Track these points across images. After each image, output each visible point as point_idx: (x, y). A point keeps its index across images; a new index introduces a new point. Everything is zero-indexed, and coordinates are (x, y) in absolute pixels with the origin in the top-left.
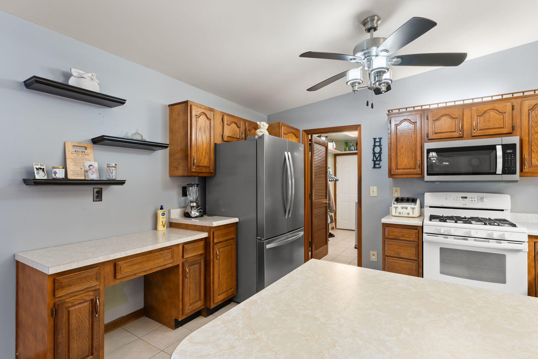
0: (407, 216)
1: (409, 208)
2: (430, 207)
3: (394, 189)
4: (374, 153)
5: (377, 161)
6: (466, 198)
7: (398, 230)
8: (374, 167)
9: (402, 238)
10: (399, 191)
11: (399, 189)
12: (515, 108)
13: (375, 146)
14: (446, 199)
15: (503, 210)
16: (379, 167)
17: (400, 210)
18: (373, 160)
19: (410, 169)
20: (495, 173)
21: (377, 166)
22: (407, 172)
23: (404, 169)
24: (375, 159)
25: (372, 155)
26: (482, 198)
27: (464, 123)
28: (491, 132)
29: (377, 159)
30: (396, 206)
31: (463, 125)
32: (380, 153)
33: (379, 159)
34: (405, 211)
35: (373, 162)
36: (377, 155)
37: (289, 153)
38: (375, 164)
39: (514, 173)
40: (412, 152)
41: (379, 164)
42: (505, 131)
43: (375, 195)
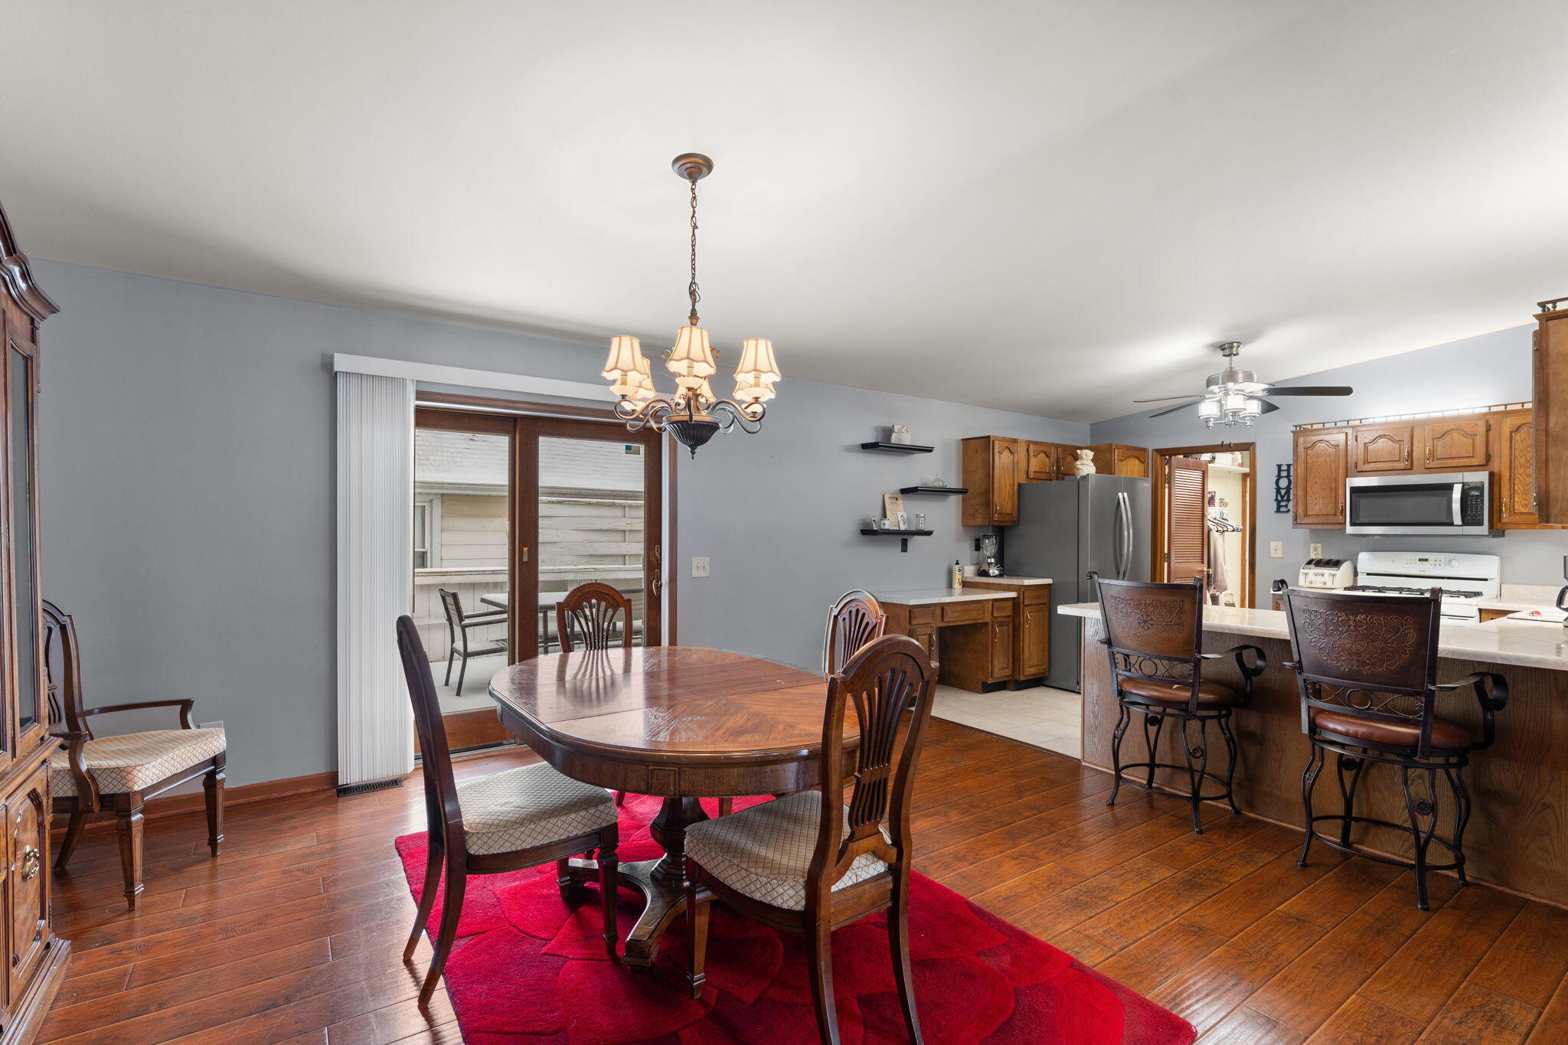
1: (1326, 575)
2: (1368, 574)
3: (1312, 546)
4: (1278, 489)
5: (1282, 500)
6: (1426, 560)
8: (1278, 511)
10: (1320, 550)
11: (1320, 546)
12: (1493, 427)
13: (1279, 477)
14: (1394, 562)
15: (1486, 580)
16: (1287, 509)
17: (1312, 576)
18: (1276, 500)
19: (1327, 516)
20: (1451, 524)
21: (1282, 509)
22: (1322, 520)
23: (1317, 515)
24: (1279, 498)
25: (1275, 491)
26: (1451, 562)
27: (1415, 448)
28: (1454, 463)
29: (1282, 497)
30: (1306, 571)
31: (1412, 451)
32: (1288, 488)
33: (1285, 498)
34: (1320, 580)
35: (1276, 503)
36: (1283, 492)
37: (1125, 494)
38: (1279, 507)
39: (1480, 523)
40: (1331, 490)
41: (1286, 506)
42: (1475, 461)
43: (1279, 554)
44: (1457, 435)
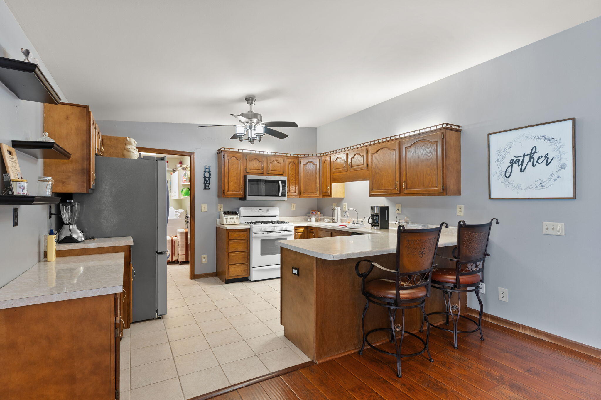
0: (234, 224)
1: (235, 219)
2: (243, 217)
3: (219, 205)
4: (205, 177)
5: (207, 183)
6: (261, 210)
7: (237, 233)
8: (205, 188)
9: (239, 238)
10: (222, 207)
11: (222, 205)
12: (284, 161)
13: (205, 172)
14: (252, 211)
15: (276, 216)
16: (209, 188)
17: (229, 220)
18: (204, 183)
19: (236, 191)
21: (207, 188)
22: (234, 193)
23: (233, 191)
24: (205, 182)
25: (203, 179)
26: (268, 210)
27: (264, 165)
28: (276, 172)
29: (207, 182)
30: (226, 217)
32: (209, 178)
33: (208, 182)
34: (232, 221)
35: (204, 184)
36: (207, 179)
38: (205, 186)
39: (285, 196)
40: (238, 180)
41: (208, 186)
42: (281, 173)
43: (206, 210)
44: (276, 162)
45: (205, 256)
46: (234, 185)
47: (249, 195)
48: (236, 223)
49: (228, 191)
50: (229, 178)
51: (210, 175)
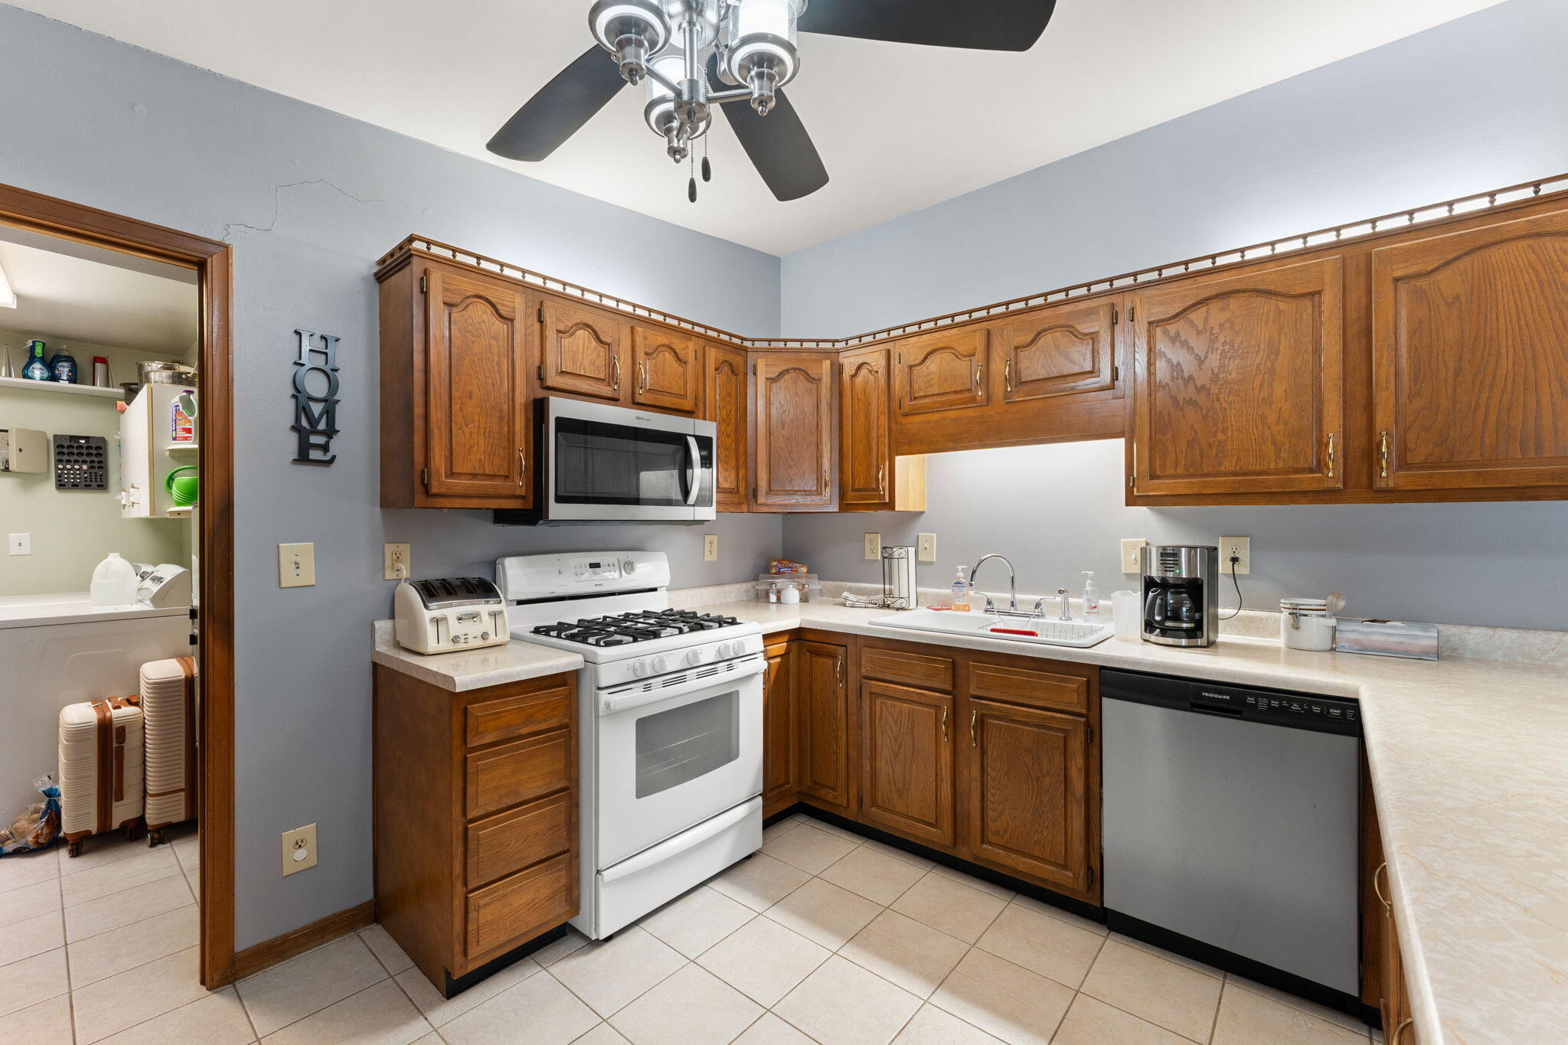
0: (480, 643)
1: (483, 616)
2: (520, 603)
3: (390, 548)
6: (597, 566)
7: (512, 704)
8: (303, 458)
9: (524, 731)
10: (407, 558)
11: (405, 549)
14: (560, 573)
15: (654, 590)
16: (328, 457)
17: (455, 628)
18: (296, 428)
19: (493, 477)
20: (684, 502)
21: (315, 454)
22: (485, 486)
23: (474, 476)
24: (304, 423)
25: (291, 405)
28: (667, 401)
30: (437, 613)
33: (322, 426)
34: (473, 629)
35: (293, 439)
36: (317, 409)
40: (501, 418)
41: (325, 448)
43: (308, 577)
44: (668, 356)
45: (308, 831)
46: (482, 442)
47: (560, 499)
48: (492, 639)
49: (451, 474)
50: (456, 407)
51: (333, 386)
